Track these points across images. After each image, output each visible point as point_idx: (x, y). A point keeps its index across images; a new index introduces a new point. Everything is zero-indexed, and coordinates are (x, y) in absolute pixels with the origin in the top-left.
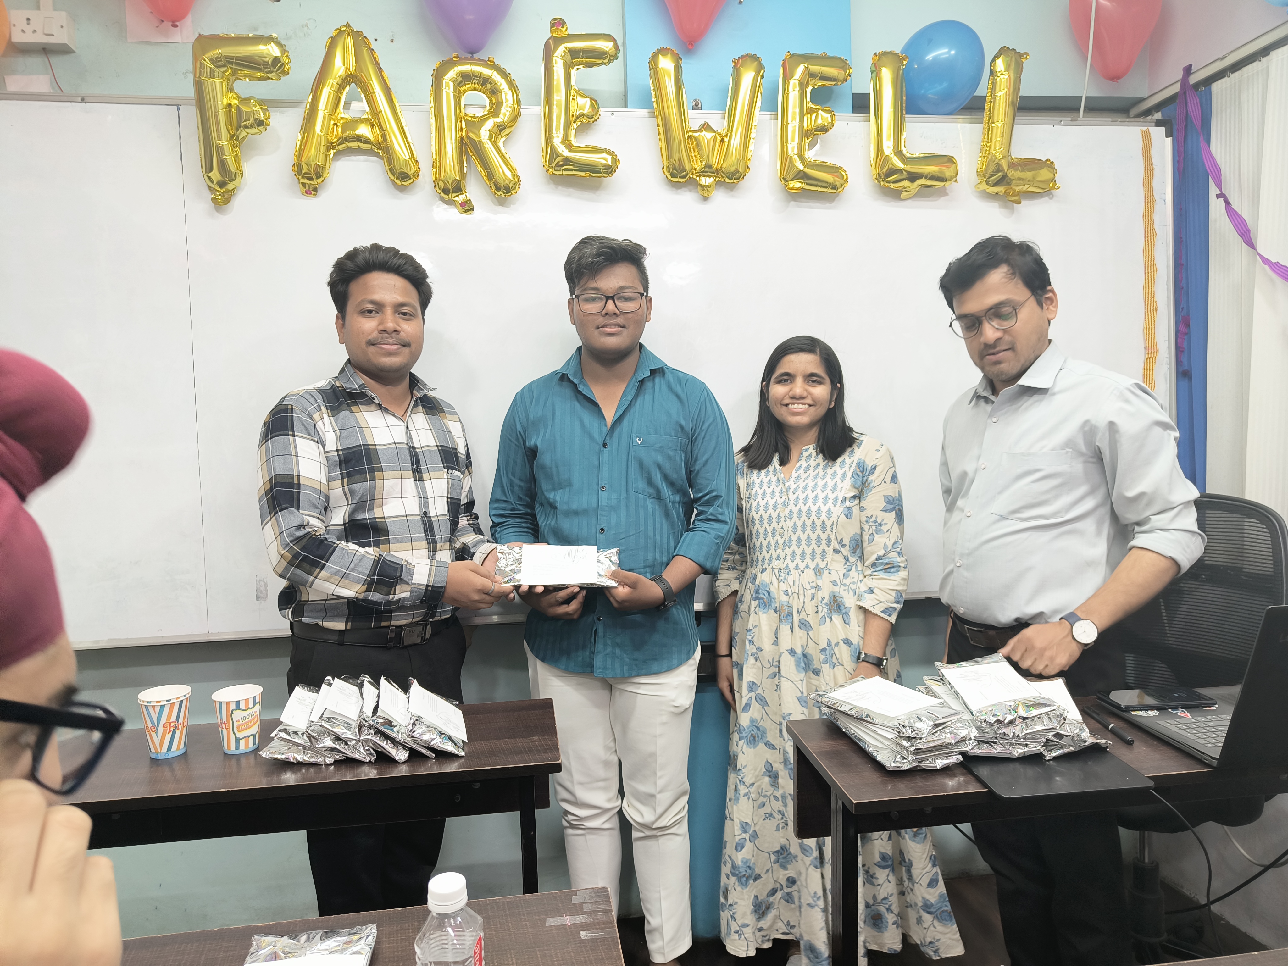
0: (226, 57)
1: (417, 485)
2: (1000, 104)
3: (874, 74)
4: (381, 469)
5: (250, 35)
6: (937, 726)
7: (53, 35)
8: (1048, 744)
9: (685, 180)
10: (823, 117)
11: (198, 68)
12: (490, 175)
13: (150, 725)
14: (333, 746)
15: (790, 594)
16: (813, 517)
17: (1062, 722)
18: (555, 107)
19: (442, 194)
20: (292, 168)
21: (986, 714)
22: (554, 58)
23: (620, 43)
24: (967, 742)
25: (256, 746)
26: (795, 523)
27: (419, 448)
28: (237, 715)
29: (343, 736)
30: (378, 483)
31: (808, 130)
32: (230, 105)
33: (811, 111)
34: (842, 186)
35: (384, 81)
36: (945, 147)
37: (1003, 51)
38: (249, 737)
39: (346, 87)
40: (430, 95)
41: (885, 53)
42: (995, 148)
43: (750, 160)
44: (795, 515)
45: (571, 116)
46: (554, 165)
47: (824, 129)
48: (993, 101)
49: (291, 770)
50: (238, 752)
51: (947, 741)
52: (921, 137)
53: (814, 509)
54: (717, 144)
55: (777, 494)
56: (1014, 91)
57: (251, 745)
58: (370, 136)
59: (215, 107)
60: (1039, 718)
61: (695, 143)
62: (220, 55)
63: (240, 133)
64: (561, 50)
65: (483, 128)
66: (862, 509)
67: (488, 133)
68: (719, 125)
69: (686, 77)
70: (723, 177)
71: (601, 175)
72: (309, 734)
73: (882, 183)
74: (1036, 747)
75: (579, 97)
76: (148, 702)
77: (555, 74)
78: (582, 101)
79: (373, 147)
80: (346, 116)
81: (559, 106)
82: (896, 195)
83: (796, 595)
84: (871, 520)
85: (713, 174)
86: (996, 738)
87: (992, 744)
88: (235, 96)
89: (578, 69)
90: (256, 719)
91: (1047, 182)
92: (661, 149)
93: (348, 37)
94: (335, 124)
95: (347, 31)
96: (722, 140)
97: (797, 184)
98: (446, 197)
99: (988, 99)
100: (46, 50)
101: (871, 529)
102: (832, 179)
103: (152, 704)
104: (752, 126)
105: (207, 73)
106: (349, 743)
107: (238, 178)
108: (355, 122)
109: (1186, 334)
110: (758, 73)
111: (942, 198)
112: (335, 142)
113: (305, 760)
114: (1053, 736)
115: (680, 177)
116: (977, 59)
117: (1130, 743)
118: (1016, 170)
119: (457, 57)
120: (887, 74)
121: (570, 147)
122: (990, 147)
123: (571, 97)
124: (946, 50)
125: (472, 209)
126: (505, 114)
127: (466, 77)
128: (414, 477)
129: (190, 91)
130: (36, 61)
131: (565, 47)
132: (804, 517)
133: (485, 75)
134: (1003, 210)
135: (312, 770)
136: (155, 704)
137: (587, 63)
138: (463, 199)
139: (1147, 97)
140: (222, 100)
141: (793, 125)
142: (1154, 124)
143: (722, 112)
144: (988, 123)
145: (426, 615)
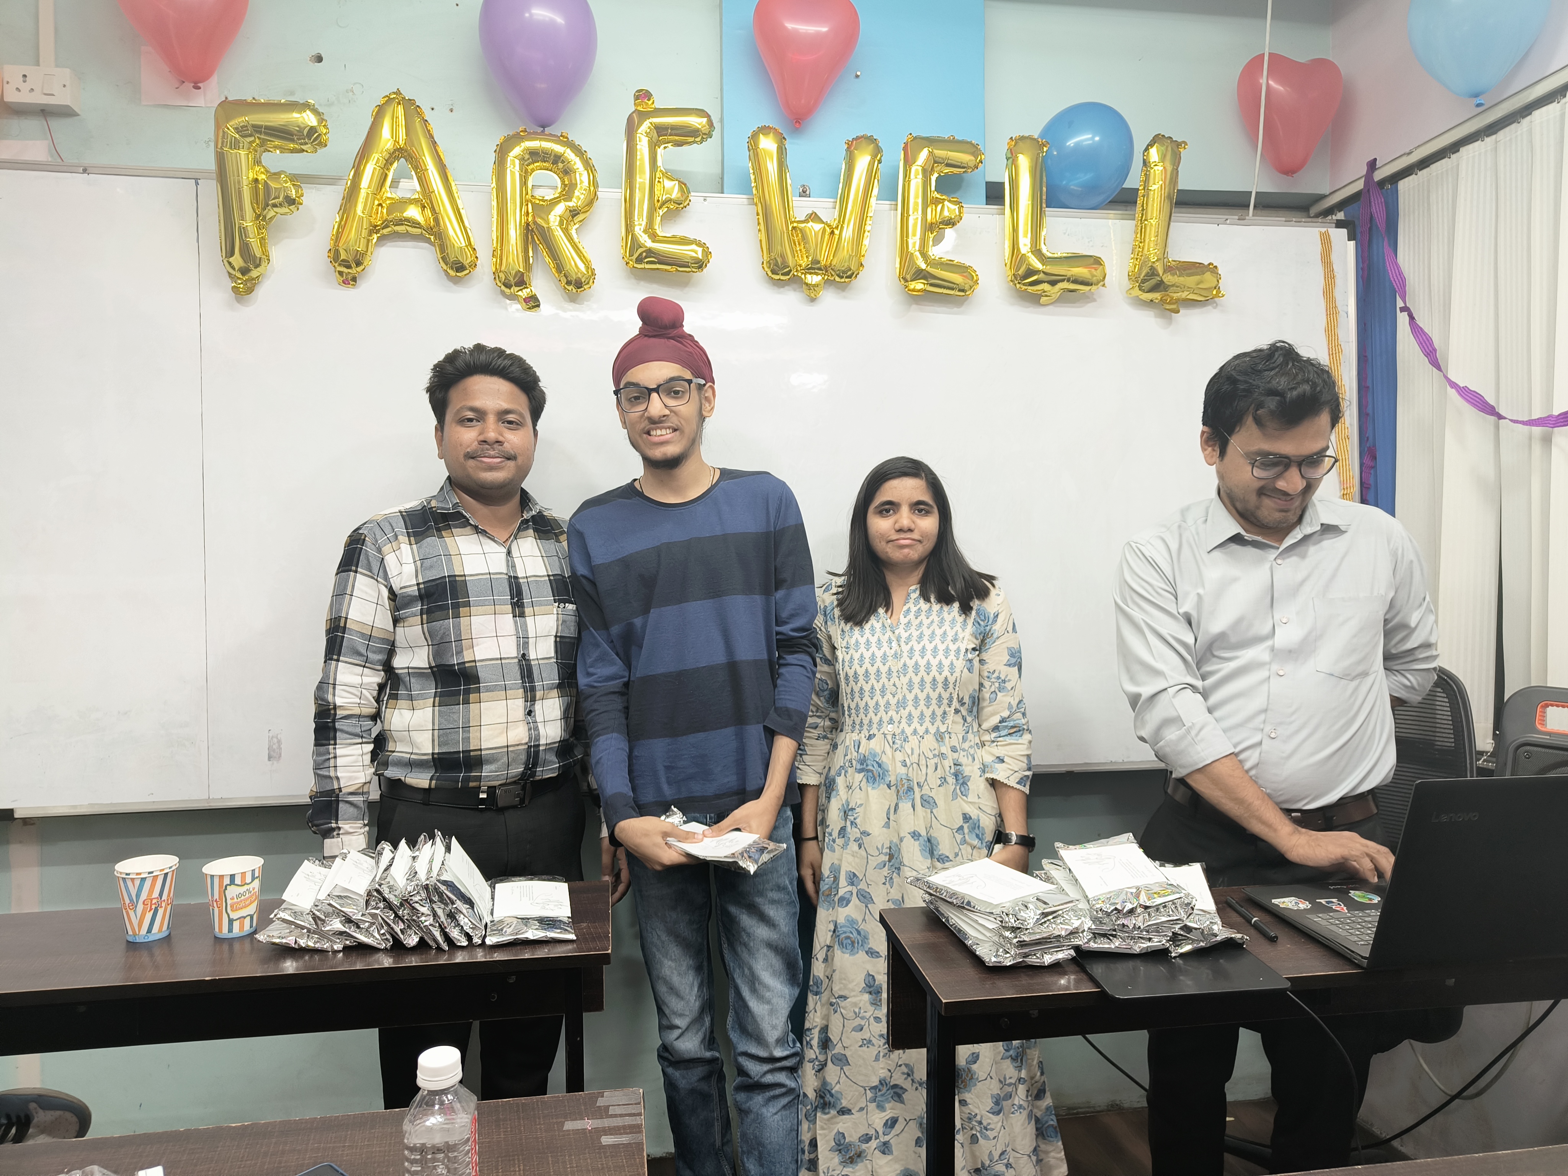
0: (254, 126)
1: (516, 622)
2: (1154, 199)
3: (1010, 161)
4: (468, 604)
5: (283, 101)
6: (1045, 915)
7: (53, 95)
8: (1175, 939)
9: (788, 277)
10: (949, 209)
11: (220, 138)
12: (560, 268)
13: (127, 901)
14: (343, 929)
15: (908, 765)
16: (934, 672)
17: (1189, 913)
18: (637, 190)
19: (503, 288)
20: (327, 254)
21: (1103, 901)
22: (638, 135)
23: (715, 119)
24: (1081, 935)
25: (252, 930)
26: (911, 679)
27: (523, 578)
28: (232, 891)
29: (354, 917)
30: (463, 621)
31: (932, 223)
32: (256, 181)
33: (936, 202)
34: (971, 288)
35: (439, 157)
36: (1092, 246)
37: (1157, 139)
38: (245, 917)
39: (394, 162)
40: (491, 173)
41: (1022, 138)
42: (1148, 249)
43: (864, 256)
44: (910, 670)
45: (656, 201)
46: (636, 256)
47: (950, 223)
48: (1146, 196)
49: (291, 957)
50: (231, 936)
51: (1057, 933)
52: (1065, 233)
53: (934, 662)
54: (827, 237)
55: (885, 644)
56: (1170, 183)
57: (247, 928)
58: (420, 219)
59: (239, 182)
60: (1163, 907)
61: (800, 235)
62: (246, 124)
63: (268, 212)
64: (645, 126)
65: (553, 213)
66: (982, 662)
67: (558, 218)
68: (828, 214)
69: (791, 159)
70: (832, 275)
71: (689, 270)
72: (314, 914)
73: (1018, 286)
74: (1160, 942)
75: (665, 180)
76: (127, 874)
77: (638, 153)
78: (668, 184)
79: (424, 232)
80: (394, 196)
81: (642, 190)
82: (1035, 300)
83: (915, 765)
84: (994, 676)
85: (821, 272)
86: (1115, 930)
87: (1111, 938)
88: (262, 170)
89: (665, 148)
90: (254, 897)
91: (1209, 289)
92: (761, 241)
93: (397, 106)
94: (380, 205)
95: (398, 99)
96: (832, 233)
97: (919, 285)
98: (507, 290)
99: (1141, 193)
100: (45, 112)
101: (993, 687)
102: (959, 280)
103: (131, 876)
104: (867, 217)
105: (231, 143)
106: (361, 926)
107: (263, 264)
108: (404, 203)
109: (1372, 467)
110: (874, 157)
111: (1090, 305)
112: (379, 226)
113: (308, 946)
114: (1181, 928)
115: (782, 274)
116: (1124, 145)
117: (1273, 940)
118: (1173, 275)
119: (525, 131)
120: (1024, 162)
121: (654, 237)
122: (1143, 248)
123: (657, 180)
124: (1090, 136)
125: (538, 306)
126: (579, 197)
127: (535, 155)
128: (513, 612)
129: (211, 165)
130: (33, 124)
131: (651, 123)
132: (922, 672)
133: (557, 152)
134: (1159, 320)
135: (317, 957)
136: (134, 876)
137: (676, 141)
138: (528, 294)
139: (1328, 193)
140: (248, 175)
141: (915, 217)
142: (1334, 225)
143: (832, 200)
144: (1141, 220)
145: (523, 774)
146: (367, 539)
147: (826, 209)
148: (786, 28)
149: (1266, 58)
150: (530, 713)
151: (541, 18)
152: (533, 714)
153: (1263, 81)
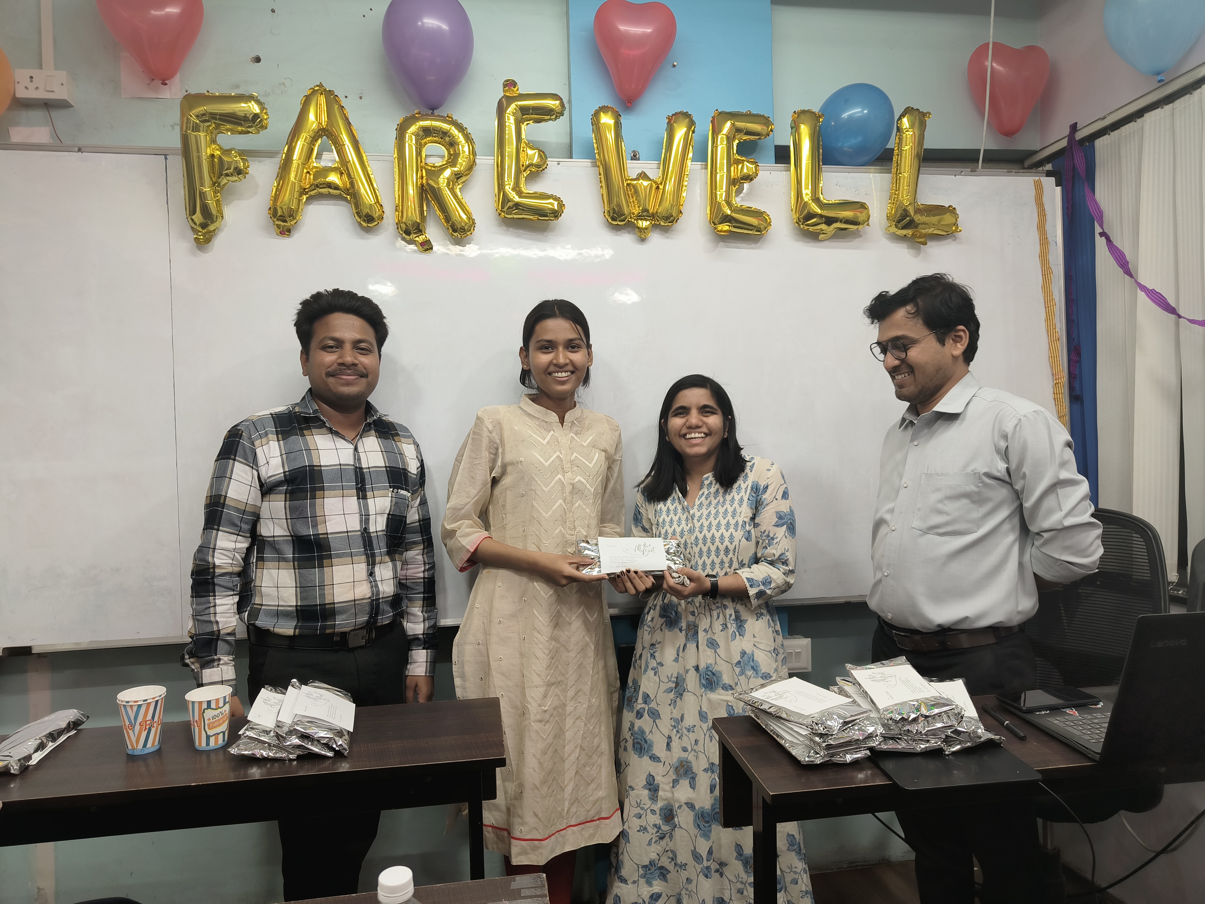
0: (211, 114)
1: (359, 504)
2: (906, 157)
3: (794, 130)
4: (322, 489)
5: (233, 94)
6: (846, 723)
7: (54, 92)
8: (948, 740)
9: (624, 223)
10: (748, 168)
11: (185, 123)
12: (448, 219)
13: (127, 723)
14: (299, 743)
15: (696, 615)
16: (717, 542)
17: (959, 720)
18: (507, 158)
19: (404, 235)
20: (268, 211)
21: (892, 712)
22: (506, 115)
23: (565, 101)
24: (874, 739)
25: (225, 743)
26: (701, 549)
27: (366, 468)
28: (209, 714)
30: (318, 501)
31: (734, 179)
32: (213, 156)
33: (737, 162)
34: (766, 228)
35: (353, 134)
36: (858, 194)
37: (908, 111)
38: (219, 734)
39: (318, 140)
40: (394, 147)
41: (803, 112)
42: (902, 196)
43: (682, 205)
44: (700, 541)
45: (521, 166)
46: (505, 209)
47: (749, 178)
48: (900, 154)
49: (257, 765)
50: (208, 748)
51: (856, 737)
52: (837, 185)
54: (654, 191)
55: (683, 522)
56: (918, 144)
57: (221, 742)
58: (340, 183)
59: (199, 157)
60: (939, 716)
61: (633, 190)
62: (205, 112)
63: (221, 180)
64: (512, 108)
65: (442, 176)
67: (446, 180)
68: (654, 173)
69: (625, 132)
70: (658, 221)
71: (548, 218)
72: (276, 733)
73: (802, 226)
74: (936, 743)
75: (528, 149)
76: (127, 702)
77: (507, 129)
78: (530, 152)
79: (342, 193)
80: (318, 165)
81: (510, 157)
82: (814, 237)
83: (701, 615)
84: (764, 535)
85: (649, 218)
86: (900, 734)
87: (897, 740)
88: (217, 147)
89: (528, 124)
90: (226, 718)
91: (950, 225)
92: (602, 195)
93: (320, 96)
94: (308, 172)
95: (320, 90)
96: (658, 188)
97: (725, 227)
98: (407, 237)
99: (896, 152)
100: (47, 105)
102: (757, 223)
103: (130, 704)
104: (684, 175)
105: (193, 127)
107: (219, 220)
108: (327, 170)
109: (1078, 362)
110: (689, 128)
111: (857, 240)
112: (307, 188)
113: (269, 756)
114: (952, 732)
115: (619, 221)
116: (887, 117)
117: (1022, 739)
118: (922, 215)
119: (419, 113)
120: (805, 130)
121: (520, 193)
122: (898, 195)
123: (522, 149)
124: (860, 110)
125: (432, 248)
126: (462, 163)
127: (427, 131)
128: (358, 495)
129: (177, 143)
130: (38, 114)
131: (517, 105)
132: (709, 544)
133: (444, 129)
134: (910, 250)
135: (276, 765)
136: (133, 704)
137: (536, 118)
138: (423, 240)
139: (1038, 150)
140: (207, 151)
141: (721, 174)
142: (1045, 174)
143: (657, 162)
144: (896, 173)
145: (368, 622)
146: (244, 434)
147: (652, 169)
148: (619, 30)
149: (991, 46)
150: (371, 574)
151: (431, 25)
152: (373, 575)
153: (988, 64)
